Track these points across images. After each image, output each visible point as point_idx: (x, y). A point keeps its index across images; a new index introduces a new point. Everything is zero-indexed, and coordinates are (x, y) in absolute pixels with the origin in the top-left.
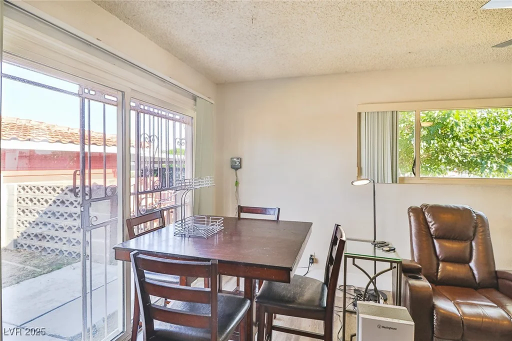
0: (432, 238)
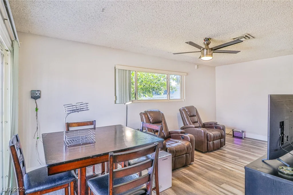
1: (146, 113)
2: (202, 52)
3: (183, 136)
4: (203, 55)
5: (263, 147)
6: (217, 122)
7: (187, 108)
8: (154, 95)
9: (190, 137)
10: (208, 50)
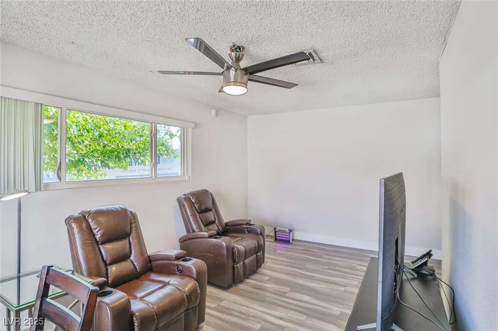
0: (98, 245)
1: (84, 217)
2: (225, 77)
3: (180, 265)
4: (228, 82)
5: (322, 256)
6: (250, 220)
7: (194, 194)
8: (133, 164)
9: (196, 268)
10: (239, 71)
